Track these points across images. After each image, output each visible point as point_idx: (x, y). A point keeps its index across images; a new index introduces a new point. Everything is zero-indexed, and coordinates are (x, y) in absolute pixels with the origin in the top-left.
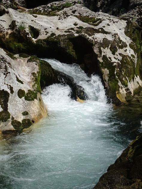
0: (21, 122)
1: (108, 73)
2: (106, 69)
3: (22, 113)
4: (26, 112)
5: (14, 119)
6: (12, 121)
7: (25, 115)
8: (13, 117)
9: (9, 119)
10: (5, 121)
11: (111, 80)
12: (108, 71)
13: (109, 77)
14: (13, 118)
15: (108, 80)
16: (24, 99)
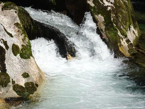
0: (24, 86)
1: (104, 20)
2: (100, 15)
3: (22, 75)
4: (25, 73)
5: (15, 83)
6: (13, 86)
7: (26, 77)
8: (13, 80)
9: (9, 84)
10: (6, 86)
11: (108, 29)
12: (103, 18)
13: (106, 25)
14: (13, 82)
15: (105, 29)
16: (20, 57)
